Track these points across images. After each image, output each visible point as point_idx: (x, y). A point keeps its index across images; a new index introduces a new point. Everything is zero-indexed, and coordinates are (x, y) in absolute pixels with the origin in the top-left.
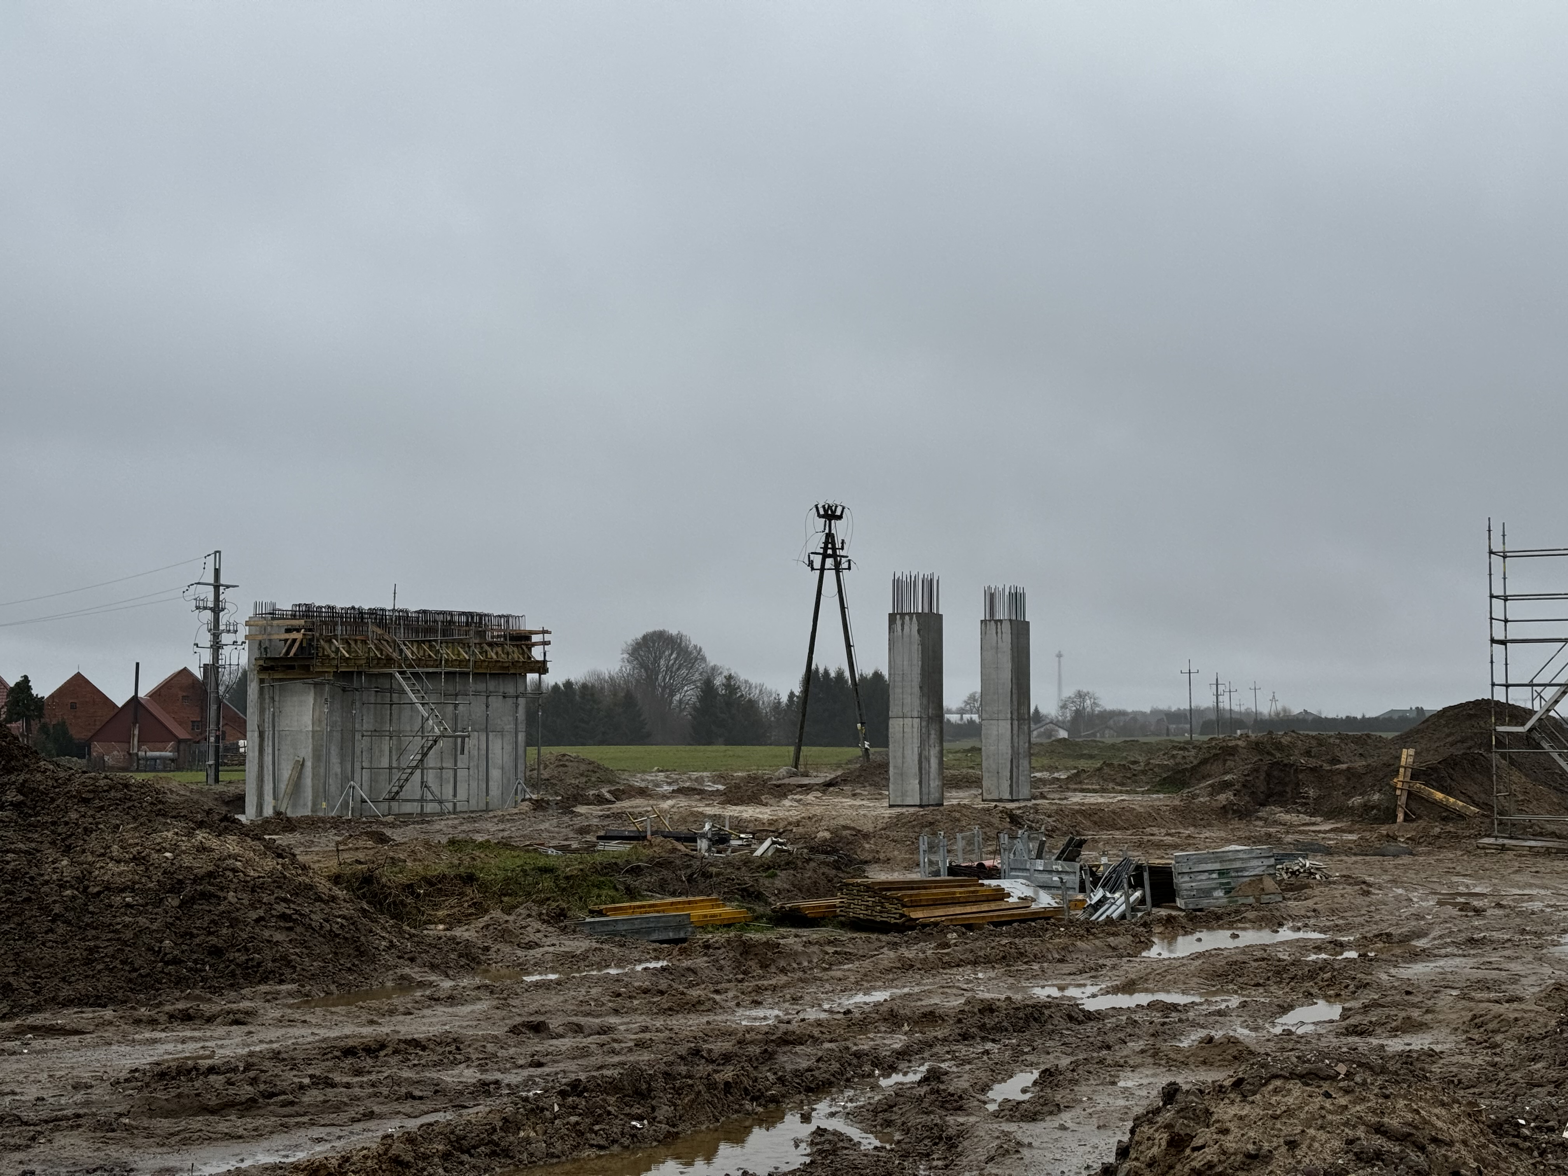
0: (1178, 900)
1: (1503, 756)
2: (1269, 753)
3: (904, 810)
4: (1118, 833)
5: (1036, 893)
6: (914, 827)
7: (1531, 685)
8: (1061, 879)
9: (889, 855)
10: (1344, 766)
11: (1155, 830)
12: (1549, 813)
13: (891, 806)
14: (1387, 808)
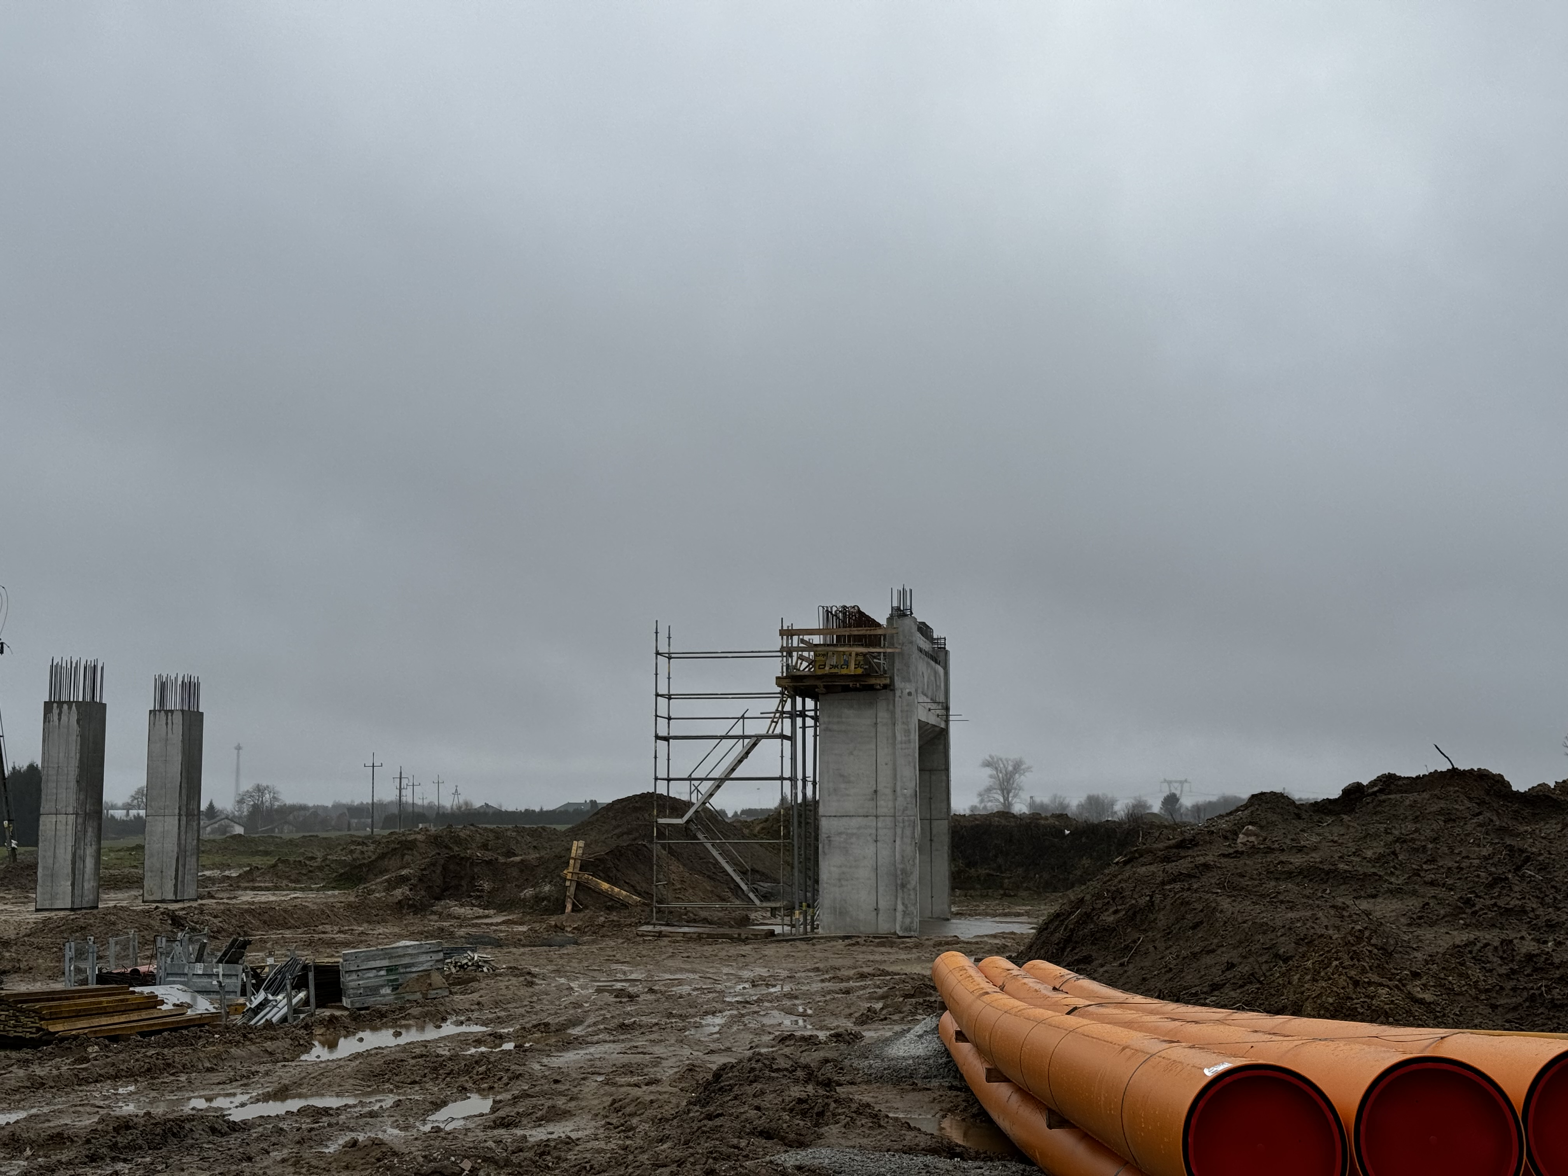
0: (344, 999)
1: (663, 846)
2: (447, 847)
3: (53, 914)
4: (288, 932)
5: (194, 999)
6: (62, 932)
7: (689, 779)
8: (219, 982)
9: (31, 964)
10: (518, 859)
11: (328, 928)
12: (703, 900)
13: (37, 910)
14: (557, 899)
